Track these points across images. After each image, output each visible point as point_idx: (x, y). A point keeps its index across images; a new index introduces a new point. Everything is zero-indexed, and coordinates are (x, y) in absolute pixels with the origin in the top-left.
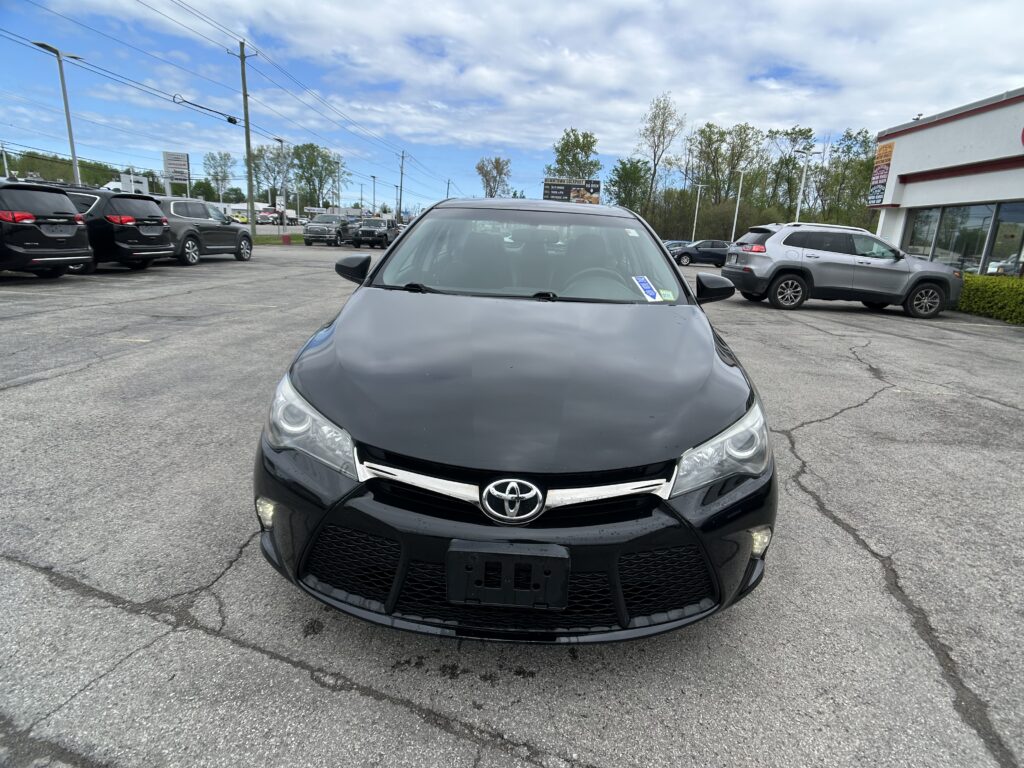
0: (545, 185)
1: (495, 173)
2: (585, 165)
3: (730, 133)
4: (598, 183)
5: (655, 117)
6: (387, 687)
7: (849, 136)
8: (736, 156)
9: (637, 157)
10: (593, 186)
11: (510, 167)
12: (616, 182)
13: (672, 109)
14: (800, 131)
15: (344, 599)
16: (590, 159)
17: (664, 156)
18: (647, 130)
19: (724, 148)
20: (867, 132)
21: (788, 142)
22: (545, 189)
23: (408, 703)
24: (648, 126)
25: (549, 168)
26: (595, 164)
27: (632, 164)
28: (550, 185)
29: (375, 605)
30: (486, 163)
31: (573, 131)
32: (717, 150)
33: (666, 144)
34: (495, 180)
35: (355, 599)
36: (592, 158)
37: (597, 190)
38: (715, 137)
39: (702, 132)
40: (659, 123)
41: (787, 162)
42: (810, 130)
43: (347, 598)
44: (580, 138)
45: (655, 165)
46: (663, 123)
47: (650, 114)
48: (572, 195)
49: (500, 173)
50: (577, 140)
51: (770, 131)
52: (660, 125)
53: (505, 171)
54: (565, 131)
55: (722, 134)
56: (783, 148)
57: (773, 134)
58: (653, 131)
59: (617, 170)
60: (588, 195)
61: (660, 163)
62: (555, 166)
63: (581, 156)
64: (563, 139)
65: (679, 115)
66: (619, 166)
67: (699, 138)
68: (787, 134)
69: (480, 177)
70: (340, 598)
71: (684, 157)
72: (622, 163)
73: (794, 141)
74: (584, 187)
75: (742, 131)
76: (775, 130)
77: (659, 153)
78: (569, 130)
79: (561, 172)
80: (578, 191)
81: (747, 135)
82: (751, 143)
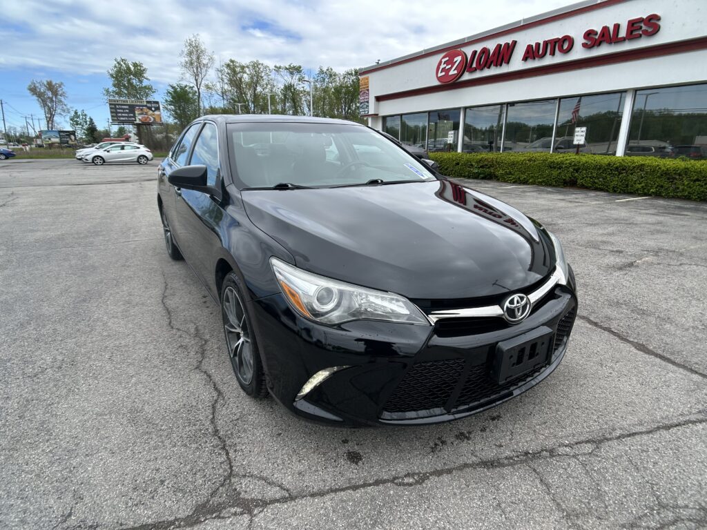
0: (110, 104)
1: (50, 94)
2: (141, 88)
3: (248, 67)
4: (157, 103)
5: (190, 53)
6: (445, 464)
7: (322, 72)
8: (254, 83)
9: (184, 83)
10: (153, 105)
11: (65, 89)
12: (171, 101)
13: (203, 48)
14: (294, 67)
15: (416, 416)
16: (144, 84)
17: (203, 83)
18: (187, 63)
19: (246, 78)
20: (331, 69)
21: (288, 74)
22: (111, 108)
23: (466, 465)
24: (187, 59)
25: (107, 91)
26: (150, 88)
27: (181, 88)
28: (115, 105)
29: (437, 411)
30: (37, 85)
31: (123, 60)
32: (241, 79)
33: (203, 74)
34: (52, 101)
35: (422, 413)
36: (145, 83)
37: (158, 109)
38: (238, 70)
39: (228, 66)
40: (194, 58)
41: (289, 88)
42: (300, 67)
43: (418, 414)
44: (131, 66)
45: (199, 89)
46: (198, 58)
47: (186, 50)
48: (136, 112)
49: (55, 93)
50: (129, 68)
51: (276, 67)
52: (195, 58)
53: (60, 92)
54: (116, 60)
55: (243, 68)
56: (286, 78)
57: (278, 69)
58: (191, 64)
59: (170, 93)
60: (151, 112)
61: (201, 87)
62: (112, 89)
63: (135, 82)
64: (115, 67)
65: (209, 52)
66: (171, 90)
67: (226, 70)
68: (286, 69)
69: (35, 97)
70: (413, 417)
71: (218, 84)
72: (173, 87)
73: (292, 73)
74: (146, 106)
75: (255, 65)
76: (278, 66)
77: (199, 81)
78: (119, 60)
79: (119, 94)
80: (142, 109)
81: (259, 69)
82: (263, 74)
